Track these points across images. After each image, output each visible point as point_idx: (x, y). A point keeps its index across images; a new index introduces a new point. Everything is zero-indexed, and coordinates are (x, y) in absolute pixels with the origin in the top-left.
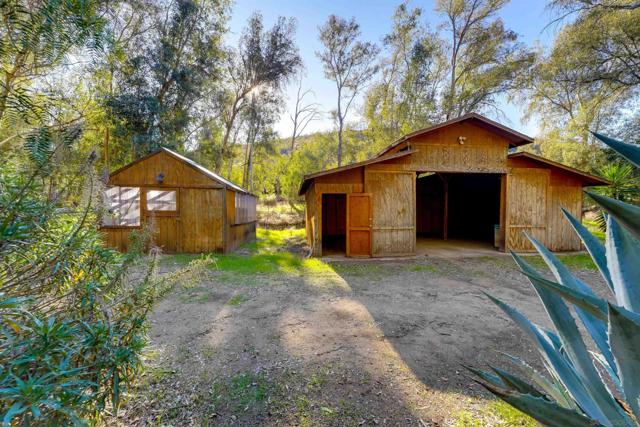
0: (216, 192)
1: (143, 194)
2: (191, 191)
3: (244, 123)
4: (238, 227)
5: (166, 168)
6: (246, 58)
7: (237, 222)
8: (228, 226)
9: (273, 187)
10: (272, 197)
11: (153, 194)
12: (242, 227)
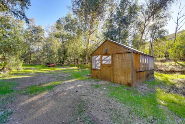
0: (127, 54)
1: (101, 58)
2: (117, 55)
3: (149, 32)
4: (141, 73)
5: (108, 47)
6: (149, 4)
7: (141, 70)
8: (134, 72)
9: (164, 54)
10: (164, 58)
11: (104, 57)
12: (145, 72)
